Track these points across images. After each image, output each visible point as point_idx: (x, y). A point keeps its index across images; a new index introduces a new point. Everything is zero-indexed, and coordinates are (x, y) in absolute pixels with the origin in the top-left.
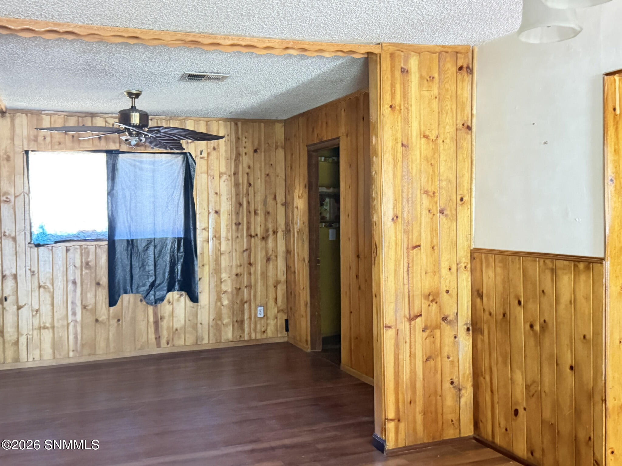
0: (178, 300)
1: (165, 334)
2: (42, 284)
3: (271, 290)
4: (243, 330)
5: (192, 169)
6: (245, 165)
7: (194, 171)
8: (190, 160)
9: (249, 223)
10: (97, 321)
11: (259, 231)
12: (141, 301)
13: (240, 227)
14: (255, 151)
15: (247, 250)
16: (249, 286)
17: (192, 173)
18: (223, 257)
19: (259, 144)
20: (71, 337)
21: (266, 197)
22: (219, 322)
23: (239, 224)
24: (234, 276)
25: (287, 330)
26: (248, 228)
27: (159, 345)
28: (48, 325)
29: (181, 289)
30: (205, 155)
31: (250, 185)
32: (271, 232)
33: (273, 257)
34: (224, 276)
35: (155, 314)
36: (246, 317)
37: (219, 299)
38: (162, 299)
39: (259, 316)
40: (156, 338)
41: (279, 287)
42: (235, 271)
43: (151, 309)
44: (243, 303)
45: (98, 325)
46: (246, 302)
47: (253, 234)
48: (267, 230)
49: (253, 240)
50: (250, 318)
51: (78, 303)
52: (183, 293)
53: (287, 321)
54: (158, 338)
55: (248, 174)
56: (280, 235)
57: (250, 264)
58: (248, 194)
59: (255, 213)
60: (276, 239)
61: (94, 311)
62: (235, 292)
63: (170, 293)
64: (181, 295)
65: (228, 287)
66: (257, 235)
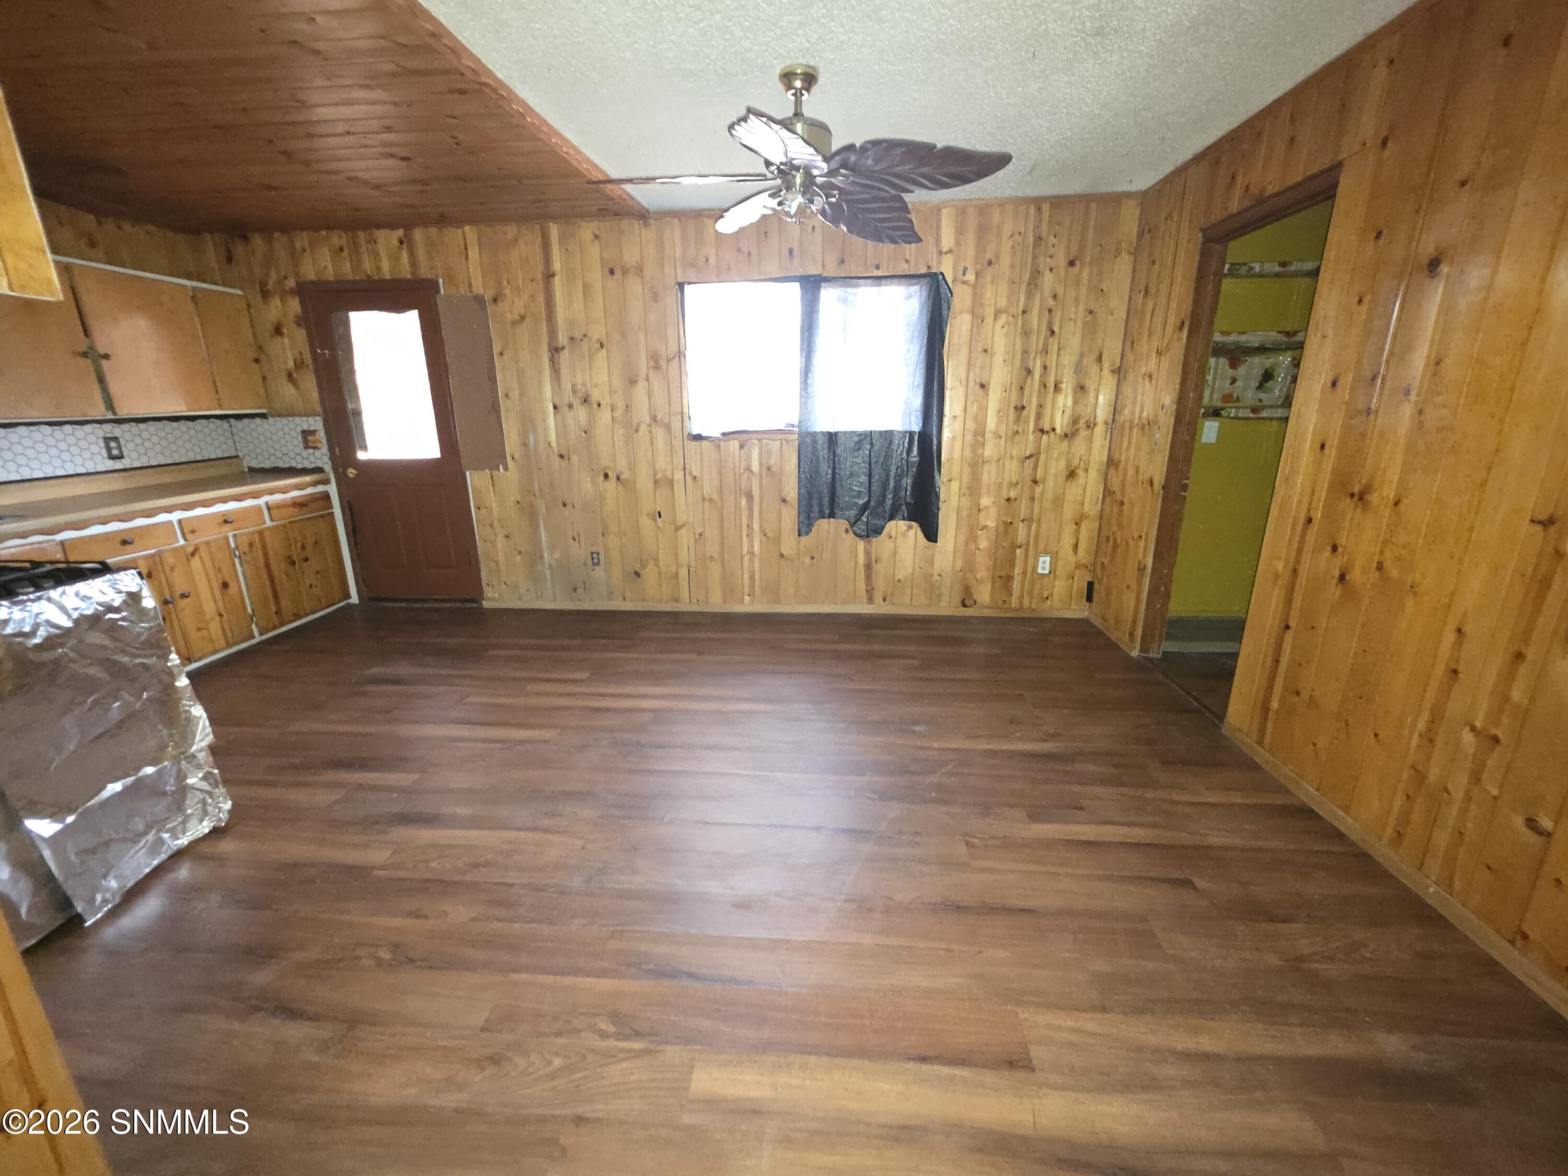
0: (904, 535)
1: (880, 584)
2: (706, 496)
3: (1069, 529)
4: (1010, 594)
5: (944, 306)
6: (1047, 292)
7: (949, 308)
8: (944, 290)
9: (1040, 406)
10: (782, 555)
11: (1060, 422)
12: (847, 531)
13: (1024, 413)
14: (1072, 263)
15: (1031, 456)
16: (1028, 520)
17: (945, 312)
18: (986, 467)
19: (1081, 249)
20: (746, 576)
21: (1082, 356)
22: (969, 576)
23: (1023, 408)
24: (1003, 502)
25: (1089, 599)
26: (1039, 417)
27: (870, 600)
28: (715, 555)
29: (910, 519)
30: (970, 277)
31: (1053, 332)
32: (1082, 423)
33: (1081, 473)
34: (985, 501)
35: (868, 553)
36: (1017, 570)
37: (972, 538)
38: (878, 531)
39: (1040, 571)
40: (867, 591)
41: (1084, 526)
42: (1005, 495)
43: (861, 545)
44: (1014, 546)
45: (783, 562)
46: (1019, 547)
47: (1047, 427)
48: (1075, 421)
49: (1045, 437)
50: (1024, 573)
51: (756, 527)
52: (914, 523)
53: (1090, 585)
54: (870, 592)
55: (1050, 311)
56: (1099, 430)
57: (1035, 482)
58: (1045, 351)
59: (1057, 388)
60: (1090, 439)
61: (777, 541)
62: (1001, 528)
63: (893, 523)
64: (910, 527)
65: (990, 520)
66: (1054, 430)
